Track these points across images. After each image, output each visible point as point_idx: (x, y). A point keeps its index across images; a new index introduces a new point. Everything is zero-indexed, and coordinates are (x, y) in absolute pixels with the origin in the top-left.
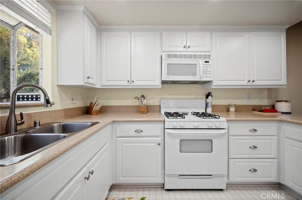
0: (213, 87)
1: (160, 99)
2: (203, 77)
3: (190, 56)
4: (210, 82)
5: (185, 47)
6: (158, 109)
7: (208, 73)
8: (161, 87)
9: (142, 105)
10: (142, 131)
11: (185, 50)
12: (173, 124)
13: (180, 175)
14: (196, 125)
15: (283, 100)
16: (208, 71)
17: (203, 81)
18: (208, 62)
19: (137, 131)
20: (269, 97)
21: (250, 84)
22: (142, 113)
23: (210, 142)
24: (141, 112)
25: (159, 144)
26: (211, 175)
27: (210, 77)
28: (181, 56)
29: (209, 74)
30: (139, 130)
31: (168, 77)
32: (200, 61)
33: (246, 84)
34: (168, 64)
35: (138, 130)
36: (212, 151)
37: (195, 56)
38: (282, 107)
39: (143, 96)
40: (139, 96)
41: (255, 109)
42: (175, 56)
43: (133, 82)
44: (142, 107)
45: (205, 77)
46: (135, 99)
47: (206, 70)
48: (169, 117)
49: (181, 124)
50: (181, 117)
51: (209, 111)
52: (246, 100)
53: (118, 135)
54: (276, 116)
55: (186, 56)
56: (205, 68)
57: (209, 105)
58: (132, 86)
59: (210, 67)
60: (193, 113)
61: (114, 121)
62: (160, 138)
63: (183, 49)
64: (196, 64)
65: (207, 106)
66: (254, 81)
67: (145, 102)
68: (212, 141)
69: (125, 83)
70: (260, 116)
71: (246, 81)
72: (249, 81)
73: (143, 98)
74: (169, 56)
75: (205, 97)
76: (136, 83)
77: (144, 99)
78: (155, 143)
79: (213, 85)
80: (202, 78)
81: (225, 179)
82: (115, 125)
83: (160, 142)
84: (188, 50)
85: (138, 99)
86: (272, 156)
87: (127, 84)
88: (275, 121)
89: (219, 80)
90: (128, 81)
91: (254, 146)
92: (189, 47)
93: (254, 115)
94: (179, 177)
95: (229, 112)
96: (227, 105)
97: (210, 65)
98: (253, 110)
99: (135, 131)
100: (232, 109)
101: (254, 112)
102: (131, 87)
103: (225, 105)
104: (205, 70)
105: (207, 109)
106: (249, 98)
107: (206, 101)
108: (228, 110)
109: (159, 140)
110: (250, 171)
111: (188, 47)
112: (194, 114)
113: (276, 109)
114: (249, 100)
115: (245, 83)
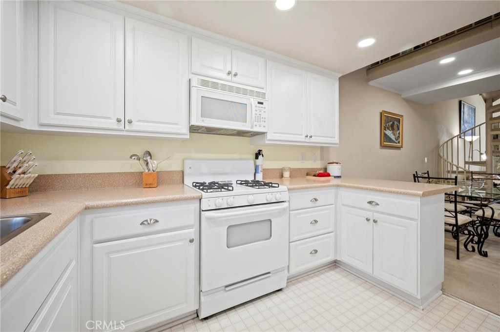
0: (267, 142)
1: (183, 160)
2: (256, 125)
3: (238, 91)
4: (264, 133)
5: (229, 73)
6: (179, 177)
7: (262, 119)
8: (188, 137)
9: (147, 171)
10: (157, 221)
11: (229, 78)
12: (217, 201)
13: (226, 286)
14: (252, 199)
15: (334, 161)
16: (262, 116)
17: (254, 132)
18: (262, 103)
19: (146, 223)
20: (322, 159)
21: (308, 140)
22: (149, 186)
23: (269, 223)
24: (146, 185)
25: (191, 241)
26: (269, 273)
27: (264, 127)
28: (224, 88)
29: (262, 121)
30: (151, 220)
31: (203, 121)
32: (252, 100)
33: (303, 140)
34: (202, 97)
35: (147, 221)
36: (271, 235)
37: (245, 92)
38: (334, 170)
39: (149, 154)
40: (140, 153)
41: (309, 173)
42: (215, 86)
43: (130, 122)
44: (148, 174)
45: (258, 126)
46: (131, 157)
47: (260, 115)
48: (209, 191)
49: (229, 200)
50: (225, 189)
51: (259, 177)
52: (300, 162)
53: (97, 237)
54: (328, 181)
55: (231, 89)
56: (258, 113)
57: (260, 169)
58: (126, 131)
59: (264, 112)
60: (239, 182)
61: (87, 208)
62: (192, 230)
63: (225, 76)
64: (246, 104)
65: (257, 171)
66: (311, 137)
67: (154, 164)
68: (271, 222)
69: (111, 123)
70: (315, 181)
71: (304, 136)
72: (307, 136)
73: (149, 157)
74: (204, 83)
75: (254, 156)
76: (136, 126)
77: (151, 158)
78: (182, 240)
79: (267, 139)
80: (254, 126)
81: (286, 271)
82: (89, 217)
83: (193, 237)
84: (234, 79)
85: (139, 159)
86: (330, 229)
87: (115, 126)
88: (327, 186)
89: (274, 133)
90: (119, 121)
91: (315, 221)
92: (236, 75)
93: (308, 181)
94: (225, 290)
95: (283, 178)
96: (280, 169)
97: (265, 108)
98: (308, 174)
99: (142, 223)
100: (287, 174)
101: (309, 177)
102: (125, 133)
103: (278, 169)
104: (258, 115)
105: (256, 174)
106: (303, 159)
107: (255, 163)
108: (282, 176)
109: (192, 232)
110: (311, 253)
111: (233, 73)
112: (241, 184)
113: (328, 172)
114: (303, 161)
115: (302, 138)
